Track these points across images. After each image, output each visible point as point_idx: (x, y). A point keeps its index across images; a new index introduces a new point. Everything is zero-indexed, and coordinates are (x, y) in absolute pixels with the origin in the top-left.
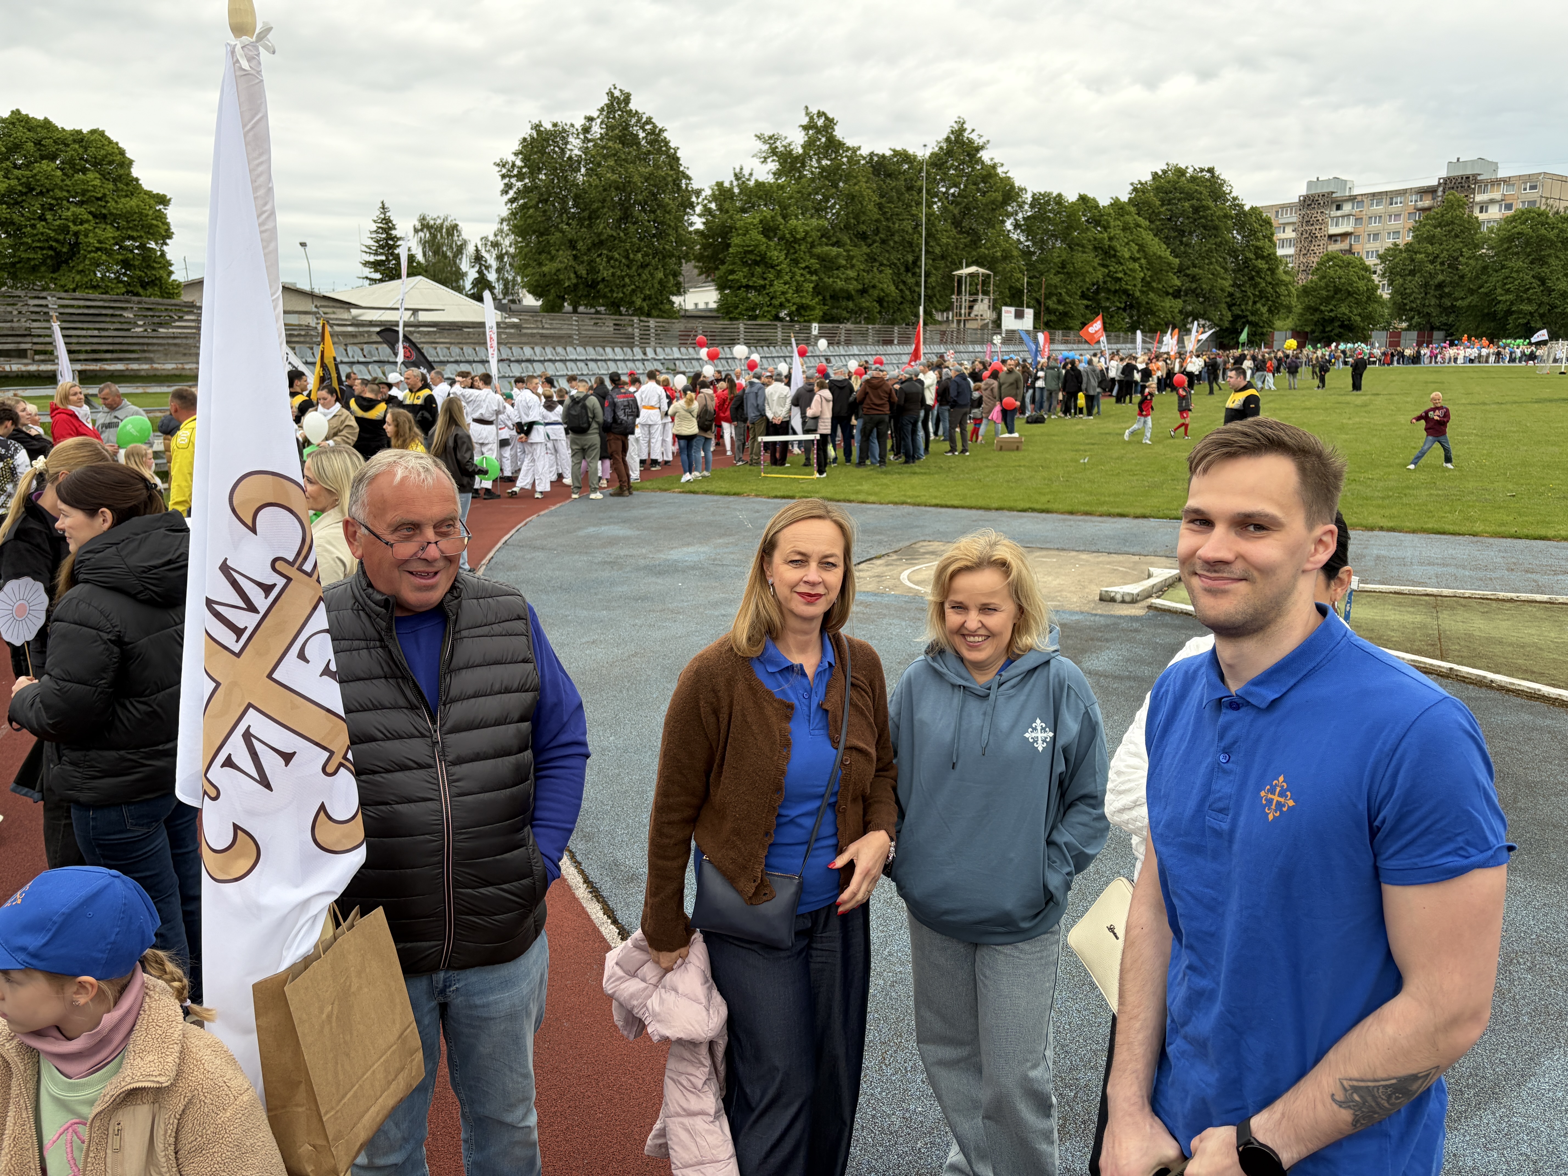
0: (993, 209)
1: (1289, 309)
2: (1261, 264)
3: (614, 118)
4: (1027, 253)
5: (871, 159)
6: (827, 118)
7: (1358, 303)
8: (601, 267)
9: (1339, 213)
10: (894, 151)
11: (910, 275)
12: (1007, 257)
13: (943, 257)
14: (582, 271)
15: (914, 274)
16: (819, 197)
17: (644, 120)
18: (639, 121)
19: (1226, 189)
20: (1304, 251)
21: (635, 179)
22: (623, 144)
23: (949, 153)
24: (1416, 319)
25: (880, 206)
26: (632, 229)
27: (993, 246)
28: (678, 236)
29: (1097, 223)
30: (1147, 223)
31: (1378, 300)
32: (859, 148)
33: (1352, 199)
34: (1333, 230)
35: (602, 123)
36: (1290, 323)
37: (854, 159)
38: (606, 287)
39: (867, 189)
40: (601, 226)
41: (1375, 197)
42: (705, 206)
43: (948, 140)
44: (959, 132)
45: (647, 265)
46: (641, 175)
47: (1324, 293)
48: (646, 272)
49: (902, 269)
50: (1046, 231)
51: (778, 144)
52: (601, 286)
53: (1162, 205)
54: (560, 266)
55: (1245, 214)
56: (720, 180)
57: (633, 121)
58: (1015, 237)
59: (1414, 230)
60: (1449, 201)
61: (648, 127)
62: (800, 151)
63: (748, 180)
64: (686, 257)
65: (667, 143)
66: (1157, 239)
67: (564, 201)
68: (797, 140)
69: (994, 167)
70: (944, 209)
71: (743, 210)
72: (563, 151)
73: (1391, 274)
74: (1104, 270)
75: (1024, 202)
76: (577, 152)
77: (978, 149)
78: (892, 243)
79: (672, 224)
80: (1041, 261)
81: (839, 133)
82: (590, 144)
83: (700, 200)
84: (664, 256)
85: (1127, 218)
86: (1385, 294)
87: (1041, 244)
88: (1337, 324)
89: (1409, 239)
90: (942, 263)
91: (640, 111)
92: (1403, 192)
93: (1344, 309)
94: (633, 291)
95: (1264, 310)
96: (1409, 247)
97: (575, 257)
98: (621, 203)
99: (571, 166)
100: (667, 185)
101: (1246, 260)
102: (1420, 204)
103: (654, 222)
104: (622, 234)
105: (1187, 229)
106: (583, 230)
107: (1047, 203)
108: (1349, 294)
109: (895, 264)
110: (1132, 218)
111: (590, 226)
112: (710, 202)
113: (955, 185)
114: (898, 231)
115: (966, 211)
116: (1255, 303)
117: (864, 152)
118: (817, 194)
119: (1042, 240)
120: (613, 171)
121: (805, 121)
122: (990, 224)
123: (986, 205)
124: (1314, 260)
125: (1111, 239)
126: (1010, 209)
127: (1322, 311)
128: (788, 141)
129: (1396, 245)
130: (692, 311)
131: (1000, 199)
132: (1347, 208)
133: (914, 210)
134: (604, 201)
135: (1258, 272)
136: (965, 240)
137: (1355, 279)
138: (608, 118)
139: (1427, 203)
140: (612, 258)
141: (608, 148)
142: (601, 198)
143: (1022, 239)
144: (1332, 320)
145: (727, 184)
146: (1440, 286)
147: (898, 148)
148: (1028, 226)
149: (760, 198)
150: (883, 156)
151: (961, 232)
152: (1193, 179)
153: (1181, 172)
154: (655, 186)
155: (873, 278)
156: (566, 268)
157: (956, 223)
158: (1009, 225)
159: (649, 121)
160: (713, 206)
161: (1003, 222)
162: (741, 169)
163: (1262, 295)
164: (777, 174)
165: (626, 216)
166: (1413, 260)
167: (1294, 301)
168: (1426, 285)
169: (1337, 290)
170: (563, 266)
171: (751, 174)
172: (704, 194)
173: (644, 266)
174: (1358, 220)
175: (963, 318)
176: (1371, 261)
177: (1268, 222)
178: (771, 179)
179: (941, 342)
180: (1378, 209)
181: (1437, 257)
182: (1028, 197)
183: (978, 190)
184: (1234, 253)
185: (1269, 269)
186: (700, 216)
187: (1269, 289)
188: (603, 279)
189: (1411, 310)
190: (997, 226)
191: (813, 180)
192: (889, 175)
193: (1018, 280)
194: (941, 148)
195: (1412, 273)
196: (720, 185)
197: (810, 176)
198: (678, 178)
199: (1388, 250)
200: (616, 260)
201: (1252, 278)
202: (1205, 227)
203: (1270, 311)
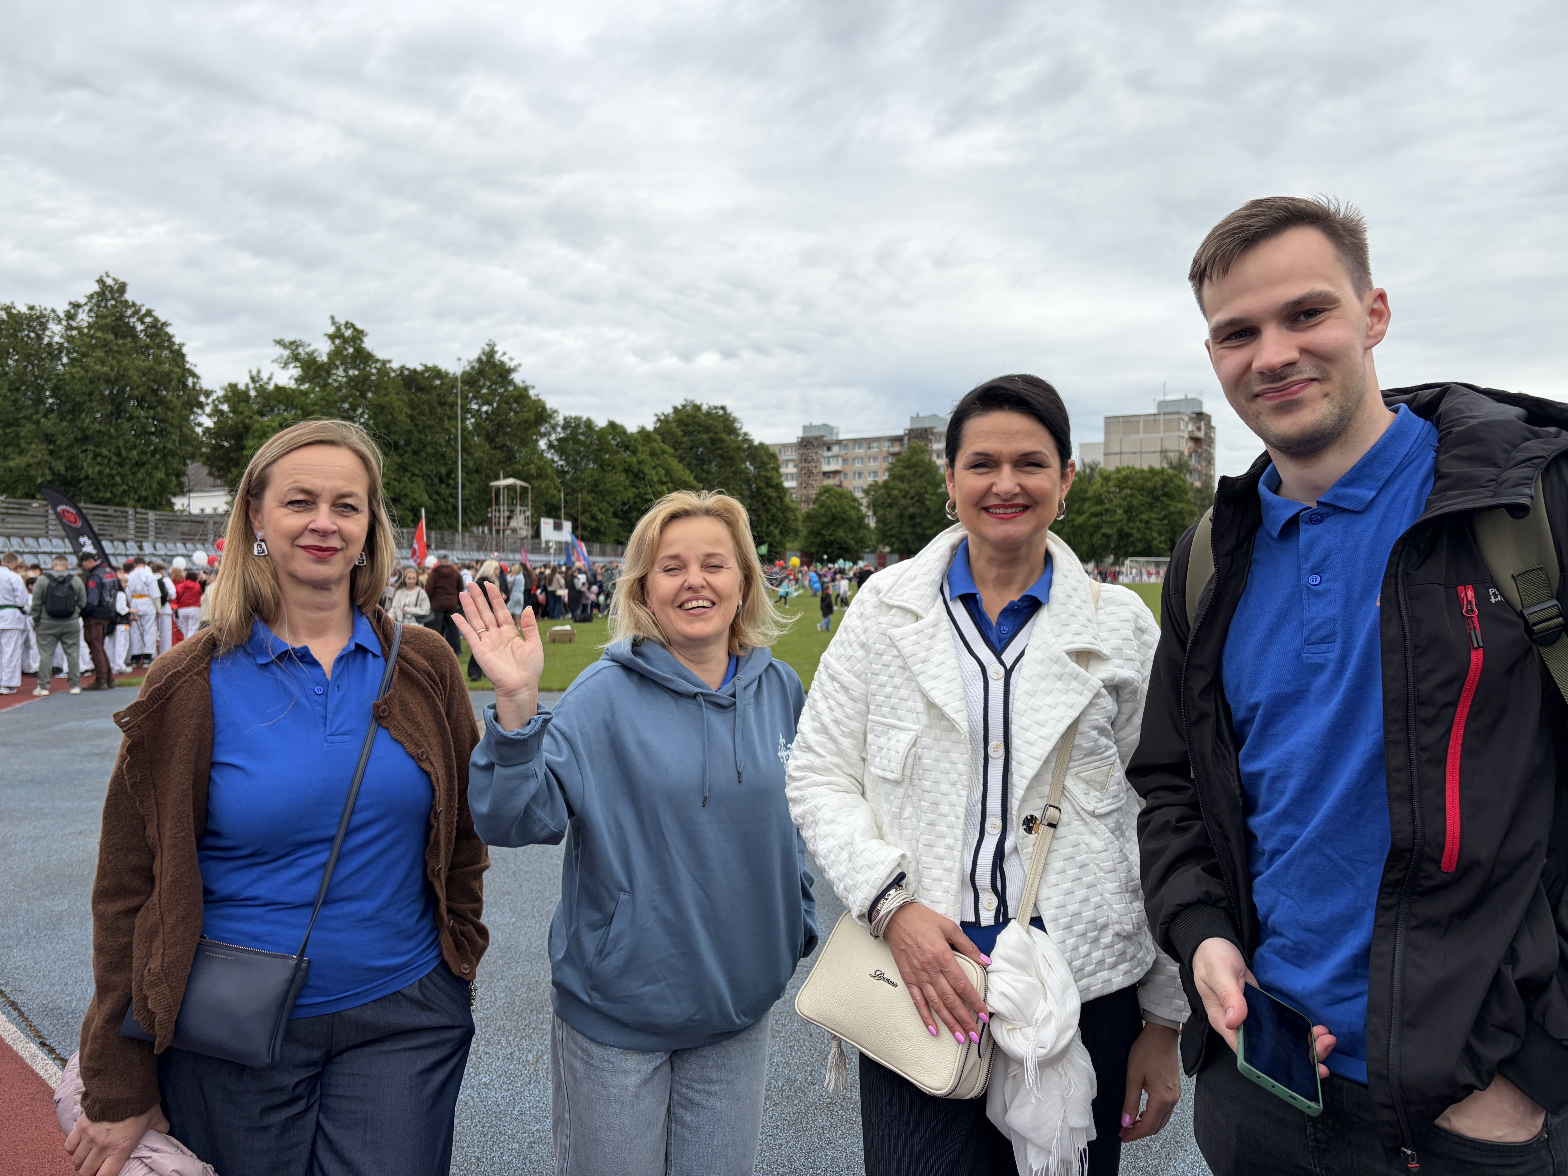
0: (527, 429)
1: (796, 532)
2: (771, 492)
3: (106, 306)
4: (561, 473)
5: (402, 372)
6: (355, 329)
7: (851, 529)
8: (85, 465)
9: (830, 454)
10: (425, 366)
11: (443, 486)
12: (541, 474)
13: (477, 471)
14: (60, 467)
15: (448, 485)
16: (346, 406)
17: (143, 311)
18: (136, 312)
19: (738, 425)
20: (804, 484)
21: (130, 373)
22: (116, 336)
23: (481, 372)
24: (896, 545)
25: (412, 418)
26: (126, 425)
27: (527, 464)
28: (182, 434)
29: (627, 448)
30: (672, 450)
31: (867, 527)
32: (390, 361)
33: (839, 442)
34: (826, 468)
35: (90, 311)
36: (797, 544)
37: (383, 370)
38: (89, 485)
39: (398, 401)
40: (87, 421)
41: (855, 441)
42: (216, 406)
43: (479, 360)
44: (491, 354)
45: (144, 464)
46: (138, 370)
47: (824, 520)
48: (143, 470)
49: (436, 481)
50: (578, 453)
51: (300, 350)
52: (83, 484)
53: (684, 435)
54: (32, 461)
55: (756, 448)
56: (233, 381)
57: (129, 312)
58: (549, 456)
59: (889, 470)
60: (913, 448)
61: (148, 320)
62: (325, 358)
63: (267, 383)
64: (192, 457)
65: (170, 338)
66: (681, 466)
67: (40, 389)
68: (323, 349)
69: (526, 389)
70: (477, 425)
71: (262, 414)
72: (39, 337)
73: (875, 505)
74: (634, 490)
75: (557, 425)
76: (57, 339)
77: (509, 371)
78: (424, 455)
79: (176, 423)
80: (575, 480)
81: (368, 344)
82: (74, 333)
83: (210, 401)
84: (166, 455)
85: (654, 445)
86: (872, 523)
87: (574, 464)
88: (836, 546)
89: (885, 477)
90: (476, 477)
91: (138, 303)
92: (878, 439)
93: (840, 533)
94: (125, 491)
95: (777, 532)
96: (886, 483)
97: (51, 452)
98: (112, 398)
99: (50, 354)
100: (170, 381)
101: (759, 489)
102: (892, 450)
103: (154, 419)
104: (112, 430)
105: (706, 458)
106: (65, 424)
107: (578, 426)
108: (844, 521)
109: (429, 476)
110: (658, 445)
111: (73, 421)
112: (222, 403)
113: (489, 403)
114: (431, 443)
115: (500, 427)
116: (768, 526)
117: (395, 365)
118: (343, 402)
119: (575, 461)
120: (103, 363)
121: (331, 330)
122: (524, 442)
123: (519, 424)
124: (813, 493)
125: (639, 463)
126: (543, 430)
127: (823, 536)
128: (311, 348)
129: (876, 482)
130: (197, 516)
131: (533, 418)
132: (836, 450)
133: (446, 424)
134: (91, 394)
135: (769, 499)
136: (499, 455)
137: (848, 508)
138: (99, 306)
139: (896, 449)
140: (100, 455)
141: (97, 338)
142: (87, 390)
143: (556, 458)
144: (832, 543)
145: (241, 386)
146: (912, 517)
147: (430, 364)
148: (560, 447)
149: (280, 402)
150: (415, 371)
151: (495, 448)
152: (708, 414)
153: (698, 408)
154: (155, 381)
155: (405, 487)
156: (39, 463)
157: (490, 439)
158: (542, 444)
159: (149, 313)
160: (225, 407)
161: (537, 441)
162: (259, 372)
163: (773, 519)
164: (300, 380)
165: (118, 409)
166: (889, 495)
167: (800, 526)
168: (901, 516)
169: (834, 518)
170: (37, 460)
171: (270, 378)
172: (214, 396)
173: (139, 464)
174: (845, 460)
175: (502, 527)
176: (859, 495)
177: (773, 457)
178: (292, 384)
179: (479, 549)
180: (860, 451)
181: (907, 493)
182: (560, 419)
183: (511, 409)
184: (748, 482)
185: (779, 497)
186: (209, 416)
187: (779, 514)
188: (87, 477)
189: (892, 536)
190: (530, 445)
191: (339, 389)
192: (420, 389)
193: (554, 496)
194: (473, 368)
195: (890, 505)
196: (233, 387)
197: (336, 384)
198: (183, 376)
199: (870, 486)
200: (105, 457)
201: (764, 504)
202: (722, 457)
203: (781, 533)
